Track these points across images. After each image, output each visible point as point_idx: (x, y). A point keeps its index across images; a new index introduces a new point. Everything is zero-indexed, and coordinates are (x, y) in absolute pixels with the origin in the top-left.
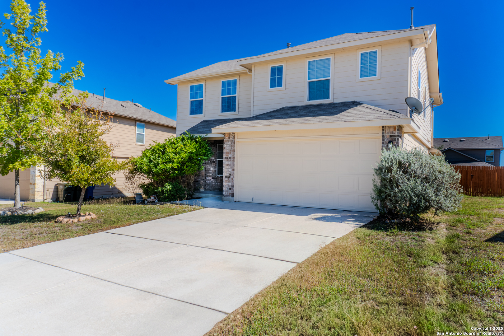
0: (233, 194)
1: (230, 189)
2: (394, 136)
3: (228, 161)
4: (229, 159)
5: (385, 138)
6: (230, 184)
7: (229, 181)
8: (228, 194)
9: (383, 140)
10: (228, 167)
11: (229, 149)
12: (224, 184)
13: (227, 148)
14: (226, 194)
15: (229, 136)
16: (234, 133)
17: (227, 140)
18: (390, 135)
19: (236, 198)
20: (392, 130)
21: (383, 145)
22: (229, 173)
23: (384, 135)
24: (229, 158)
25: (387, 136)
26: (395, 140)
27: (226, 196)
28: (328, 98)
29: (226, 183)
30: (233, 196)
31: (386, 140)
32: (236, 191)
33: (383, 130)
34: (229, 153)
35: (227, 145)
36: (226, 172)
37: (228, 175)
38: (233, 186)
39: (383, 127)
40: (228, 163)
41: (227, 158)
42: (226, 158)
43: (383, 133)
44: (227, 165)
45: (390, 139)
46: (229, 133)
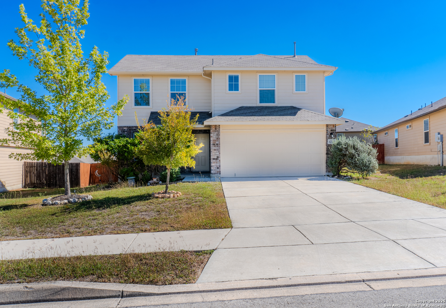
0: (220, 172)
1: (218, 168)
2: (333, 130)
3: (215, 146)
4: (216, 146)
5: (328, 131)
6: (218, 164)
7: (217, 163)
8: (216, 172)
9: (327, 132)
10: (215, 152)
11: (216, 138)
12: (212, 164)
13: (214, 136)
14: (214, 172)
15: (216, 127)
16: (219, 125)
17: (214, 131)
18: (331, 129)
19: (222, 174)
20: (332, 126)
21: (327, 135)
22: (217, 156)
23: (328, 129)
24: (216, 144)
25: (329, 130)
26: (334, 132)
27: (215, 174)
28: (274, 102)
29: (214, 164)
30: (220, 174)
31: (329, 133)
32: (222, 169)
33: (327, 127)
34: (216, 141)
35: (214, 134)
36: (214, 155)
37: (216, 157)
38: (220, 166)
39: (327, 125)
40: (215, 149)
41: (215, 145)
42: (213, 144)
43: (327, 128)
44: (215, 150)
45: (331, 132)
46: (216, 125)
